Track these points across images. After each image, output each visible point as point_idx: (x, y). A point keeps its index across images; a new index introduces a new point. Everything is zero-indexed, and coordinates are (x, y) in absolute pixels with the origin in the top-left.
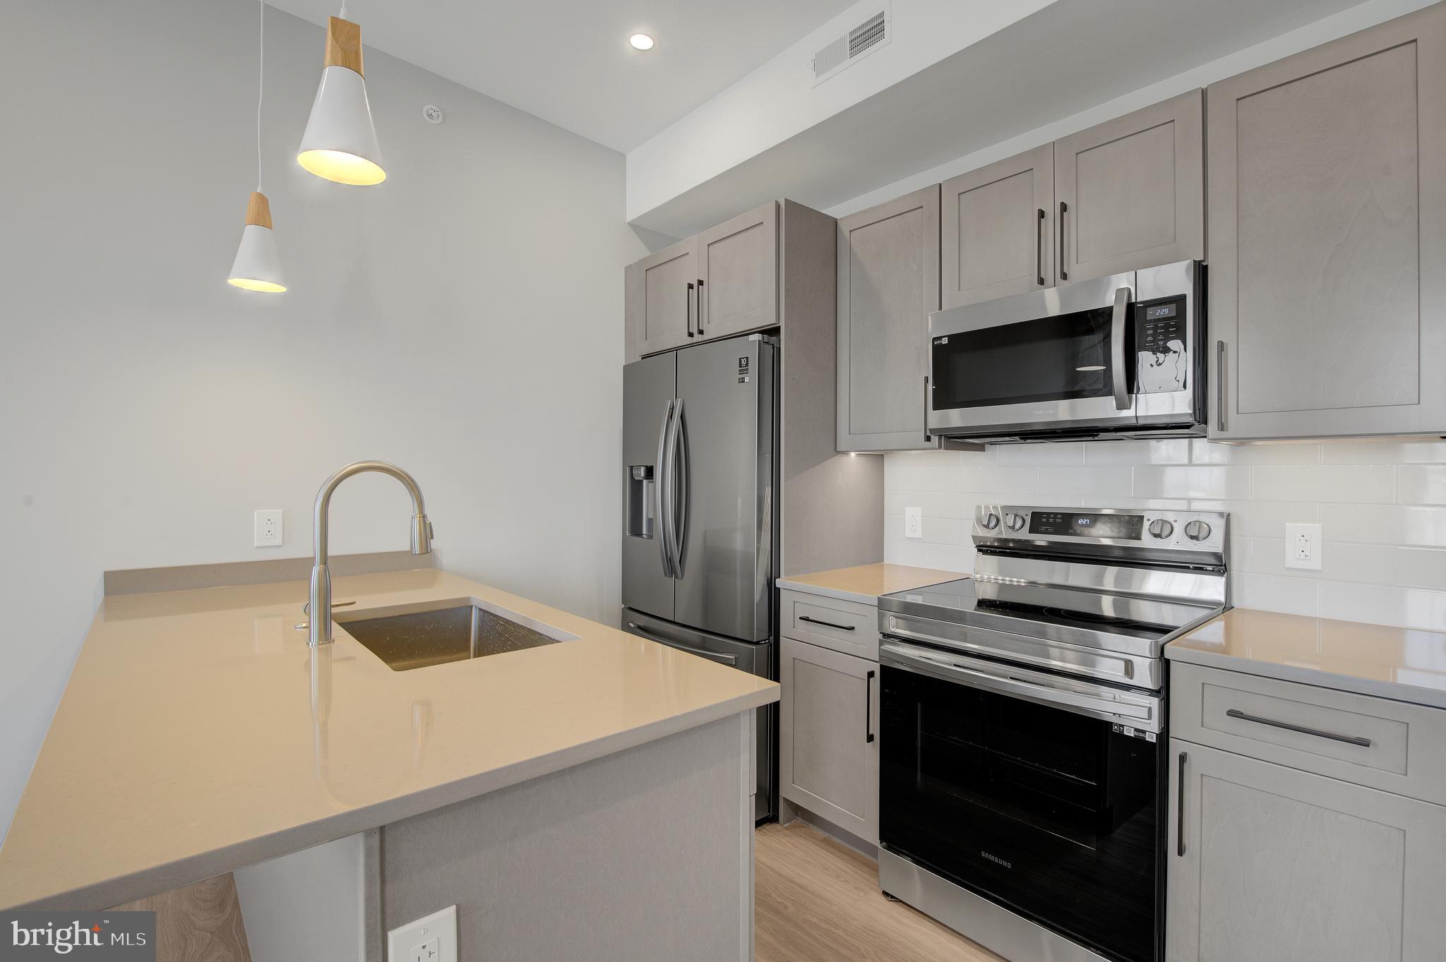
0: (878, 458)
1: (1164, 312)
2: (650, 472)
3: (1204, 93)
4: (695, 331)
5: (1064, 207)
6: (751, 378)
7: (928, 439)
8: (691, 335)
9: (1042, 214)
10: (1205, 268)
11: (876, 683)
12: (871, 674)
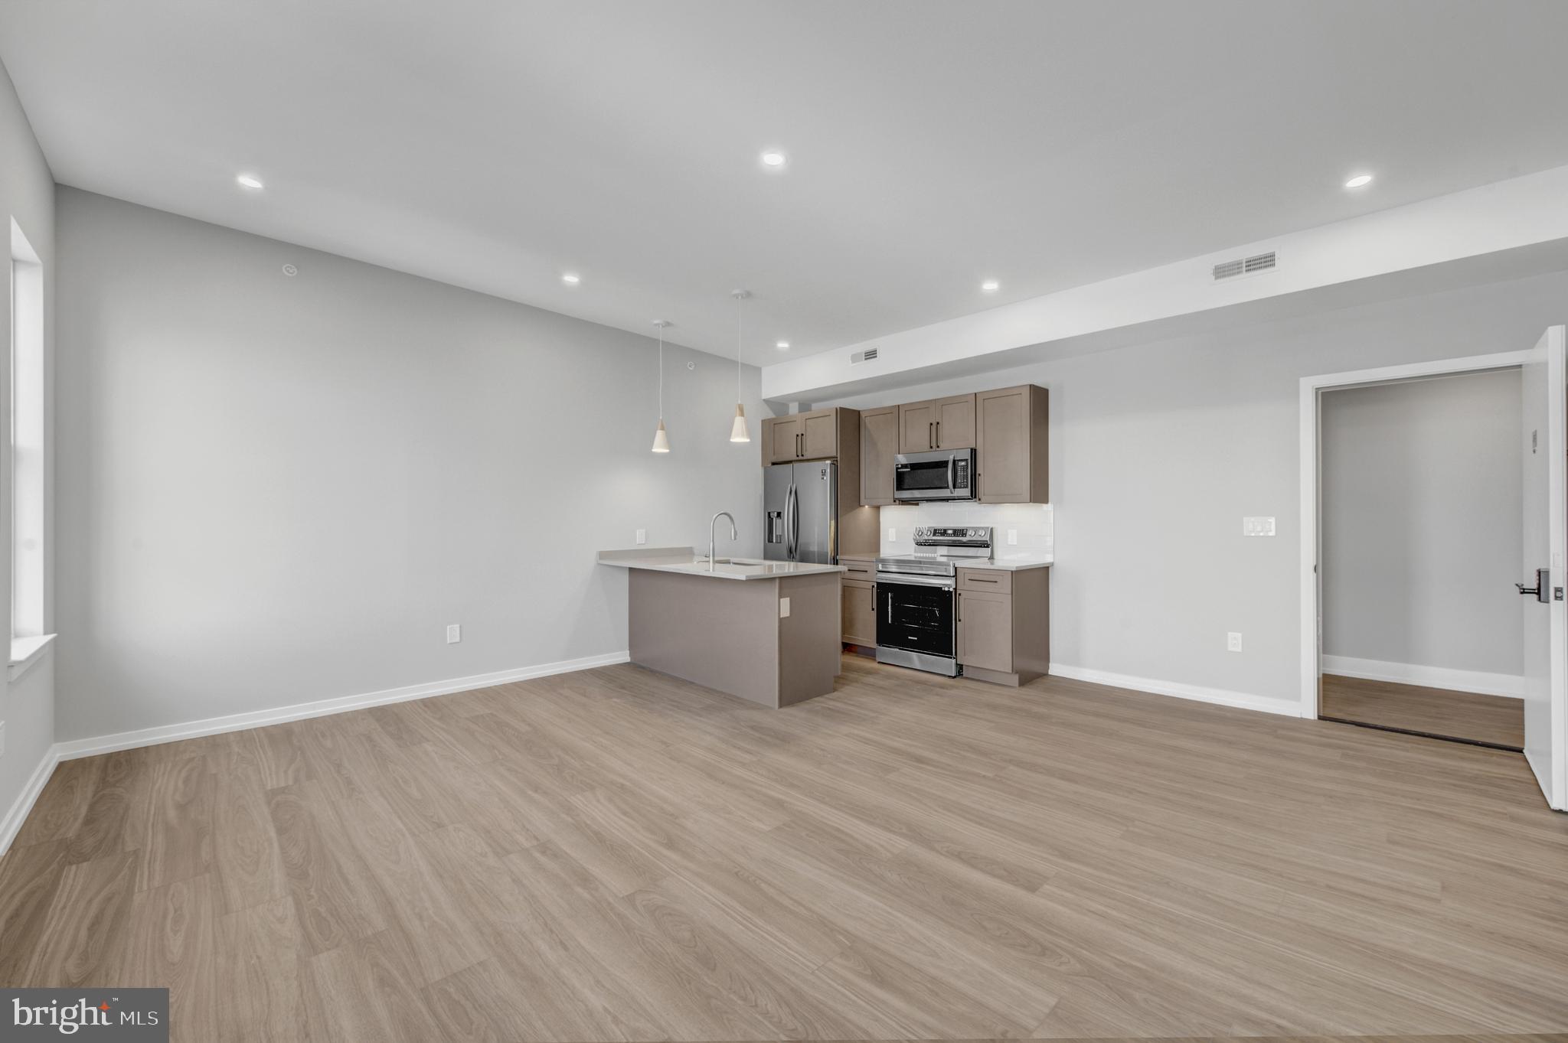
0: (878, 508)
1: (963, 463)
2: (779, 515)
3: (976, 394)
4: (800, 454)
5: (938, 423)
6: (827, 478)
7: (895, 501)
8: (798, 456)
9: (931, 424)
10: (975, 450)
11: (875, 590)
12: (873, 586)
